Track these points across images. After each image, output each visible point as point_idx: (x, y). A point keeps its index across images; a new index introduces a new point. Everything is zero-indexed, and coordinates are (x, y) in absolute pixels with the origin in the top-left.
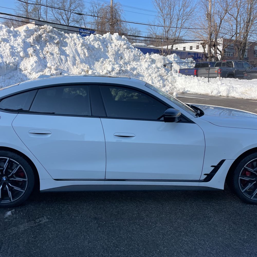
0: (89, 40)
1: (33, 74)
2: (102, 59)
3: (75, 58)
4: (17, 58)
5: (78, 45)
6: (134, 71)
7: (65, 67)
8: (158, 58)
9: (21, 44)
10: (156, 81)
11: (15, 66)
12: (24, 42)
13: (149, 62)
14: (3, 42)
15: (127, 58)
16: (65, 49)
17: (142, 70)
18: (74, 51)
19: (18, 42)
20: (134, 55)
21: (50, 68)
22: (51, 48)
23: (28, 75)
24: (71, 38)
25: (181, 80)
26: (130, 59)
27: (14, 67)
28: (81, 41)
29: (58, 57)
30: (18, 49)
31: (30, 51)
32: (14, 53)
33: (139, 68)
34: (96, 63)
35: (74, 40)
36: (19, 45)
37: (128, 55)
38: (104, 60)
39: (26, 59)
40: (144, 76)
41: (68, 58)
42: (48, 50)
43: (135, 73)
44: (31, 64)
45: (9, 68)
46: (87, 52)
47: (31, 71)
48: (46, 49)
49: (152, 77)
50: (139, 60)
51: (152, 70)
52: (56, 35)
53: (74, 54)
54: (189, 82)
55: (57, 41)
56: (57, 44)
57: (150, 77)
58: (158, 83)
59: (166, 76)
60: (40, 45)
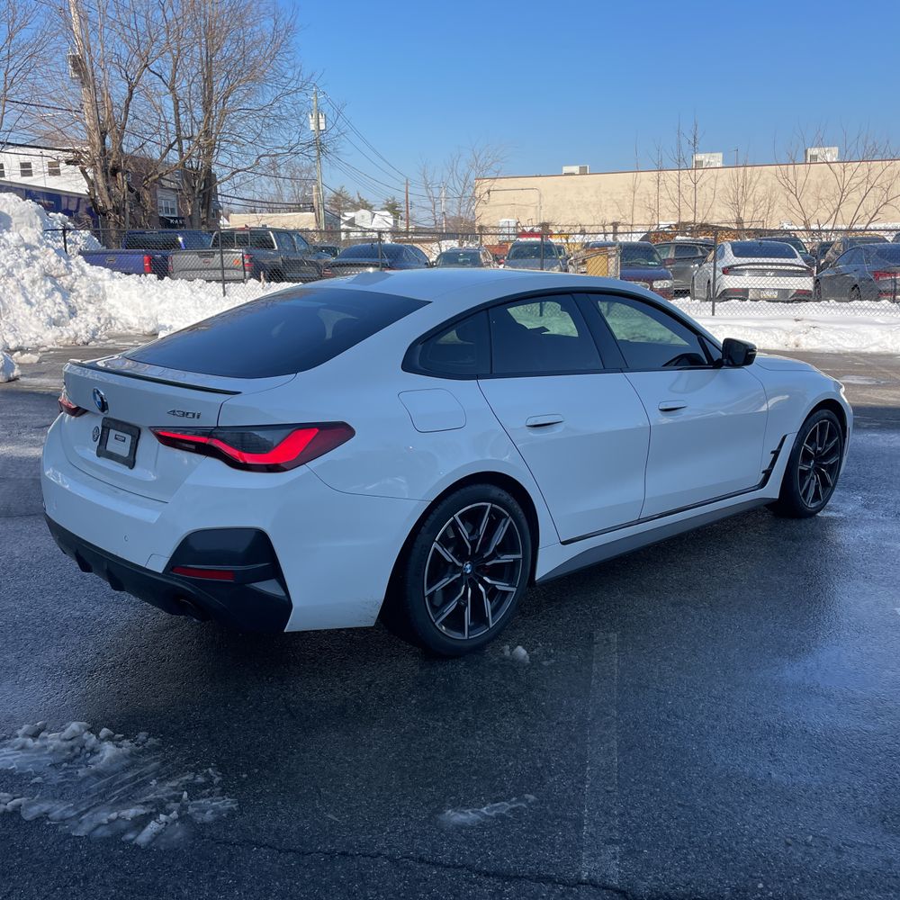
8: (17, 208)
10: (37, 294)
25: (126, 290)
49: (18, 281)
51: (9, 254)
58: (49, 303)
59: (69, 278)
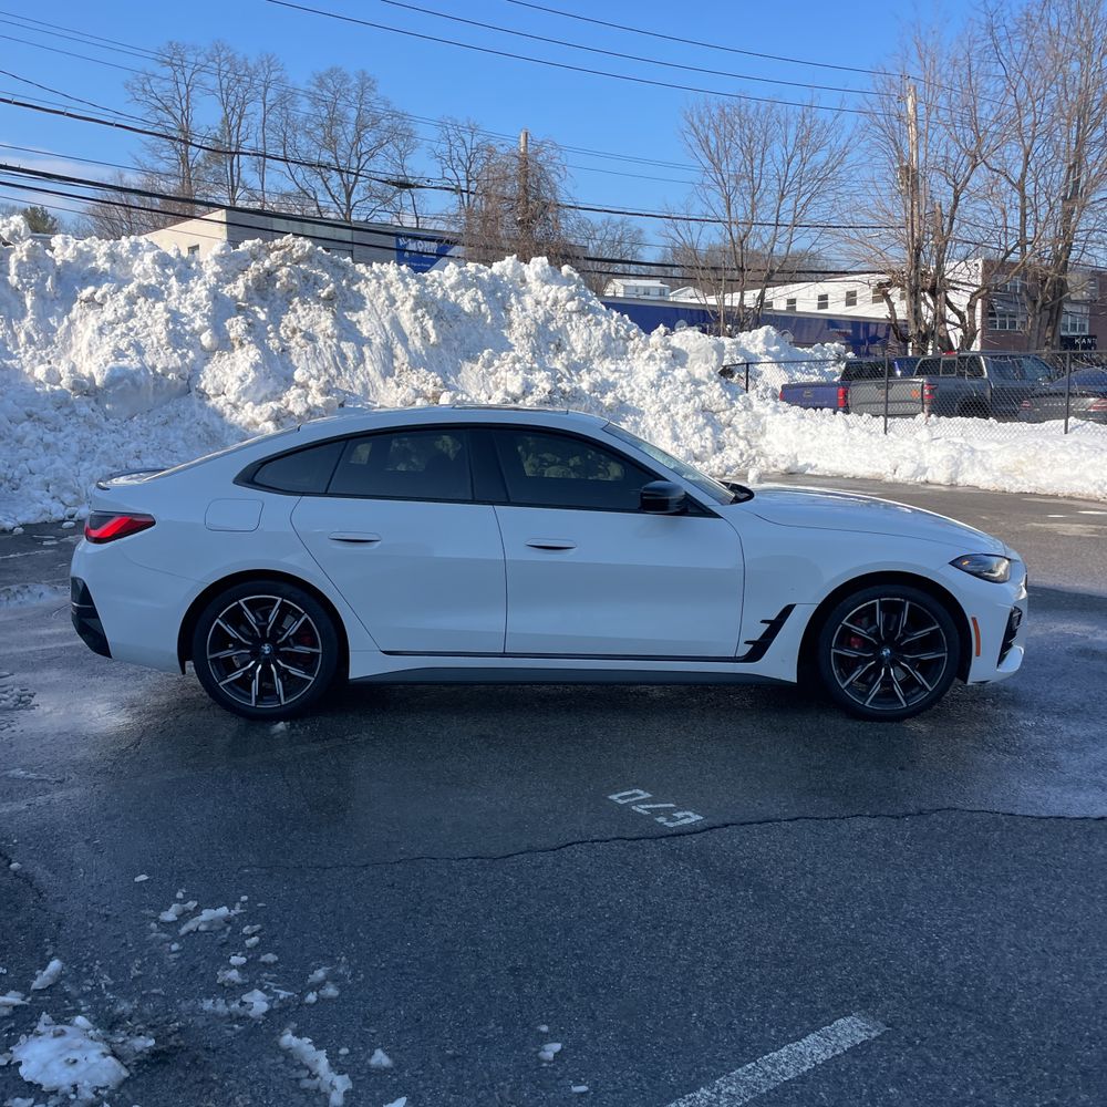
0: (441, 284)
1: (246, 407)
2: (486, 351)
3: (392, 350)
4: (191, 354)
5: (403, 303)
6: (603, 393)
7: (357, 382)
8: (696, 344)
9: (205, 303)
10: (687, 430)
11: (184, 379)
12: (215, 297)
13: (661, 358)
14: (141, 300)
15: (579, 347)
16: (354, 319)
17: (637, 389)
18: (387, 327)
19: (193, 296)
20: (607, 337)
21: (304, 386)
22: (308, 314)
23: (228, 412)
24: (378, 278)
25: (784, 425)
26: (589, 352)
27: (181, 382)
28: (414, 289)
29: (330, 347)
30: (193, 320)
31: (236, 327)
32: (182, 336)
33: (625, 384)
34: (467, 366)
35: (387, 287)
36: (196, 307)
37: (585, 336)
38: (493, 356)
39: (221, 355)
40: (642, 413)
41: (365, 349)
42: (295, 324)
43: (608, 399)
44: (240, 373)
45: (165, 385)
46: (434, 327)
47: (239, 399)
48: (289, 319)
49: (672, 416)
50: (625, 353)
51: (672, 390)
52: (325, 270)
53: (387, 336)
54: (815, 432)
55: (327, 290)
56: (329, 300)
57: (665, 417)
58: (696, 438)
59: (728, 413)
60: (269, 308)
